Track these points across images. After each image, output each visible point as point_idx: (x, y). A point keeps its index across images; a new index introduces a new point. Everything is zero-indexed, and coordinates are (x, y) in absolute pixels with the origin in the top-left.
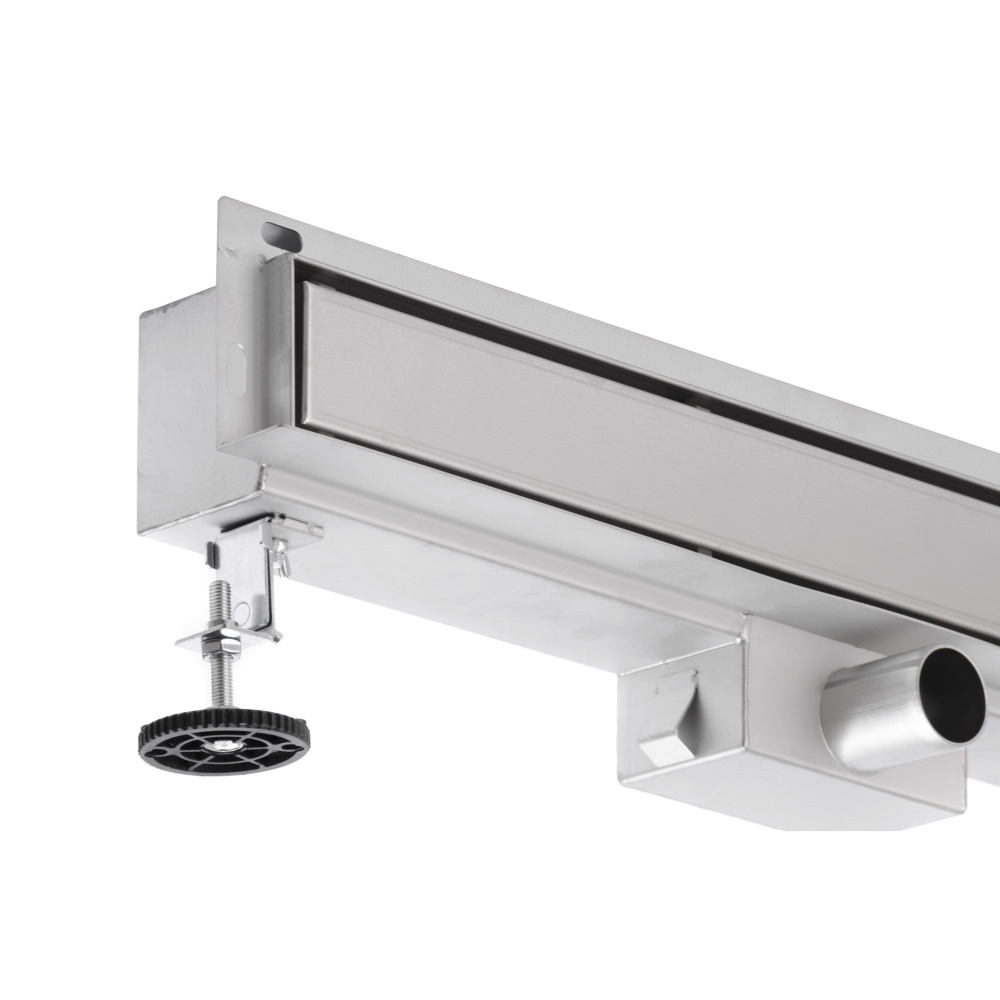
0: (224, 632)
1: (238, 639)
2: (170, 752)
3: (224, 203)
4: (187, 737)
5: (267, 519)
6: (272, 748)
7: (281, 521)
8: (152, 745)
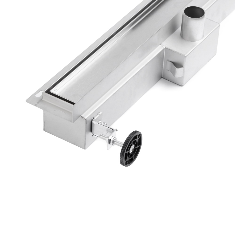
0: (110, 139)
1: (113, 137)
2: (128, 160)
3: (27, 101)
4: (126, 154)
5: (92, 121)
6: (137, 139)
7: (94, 119)
8: (124, 162)
